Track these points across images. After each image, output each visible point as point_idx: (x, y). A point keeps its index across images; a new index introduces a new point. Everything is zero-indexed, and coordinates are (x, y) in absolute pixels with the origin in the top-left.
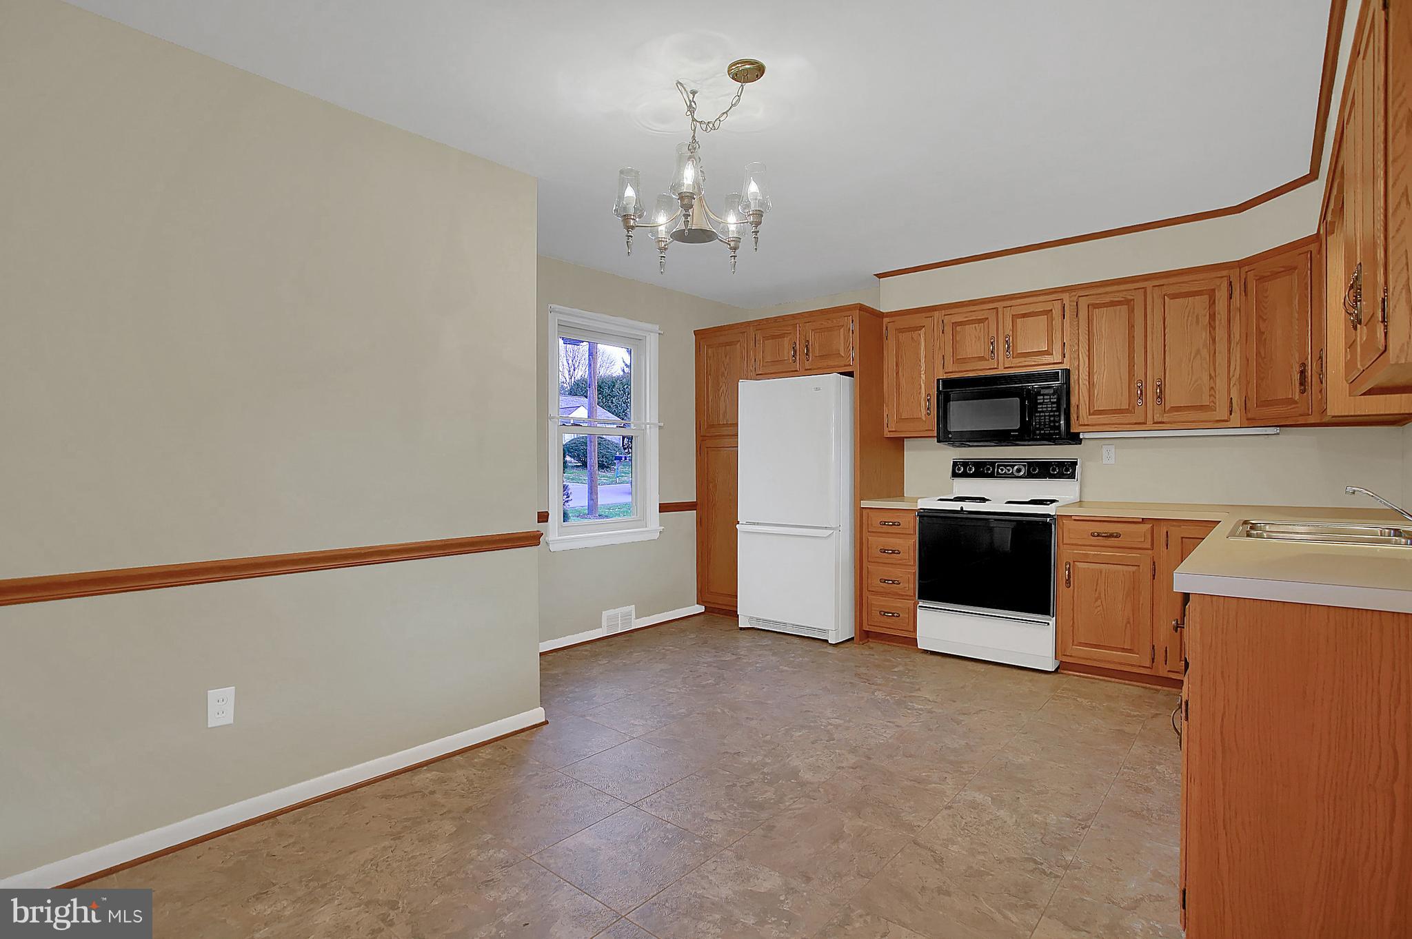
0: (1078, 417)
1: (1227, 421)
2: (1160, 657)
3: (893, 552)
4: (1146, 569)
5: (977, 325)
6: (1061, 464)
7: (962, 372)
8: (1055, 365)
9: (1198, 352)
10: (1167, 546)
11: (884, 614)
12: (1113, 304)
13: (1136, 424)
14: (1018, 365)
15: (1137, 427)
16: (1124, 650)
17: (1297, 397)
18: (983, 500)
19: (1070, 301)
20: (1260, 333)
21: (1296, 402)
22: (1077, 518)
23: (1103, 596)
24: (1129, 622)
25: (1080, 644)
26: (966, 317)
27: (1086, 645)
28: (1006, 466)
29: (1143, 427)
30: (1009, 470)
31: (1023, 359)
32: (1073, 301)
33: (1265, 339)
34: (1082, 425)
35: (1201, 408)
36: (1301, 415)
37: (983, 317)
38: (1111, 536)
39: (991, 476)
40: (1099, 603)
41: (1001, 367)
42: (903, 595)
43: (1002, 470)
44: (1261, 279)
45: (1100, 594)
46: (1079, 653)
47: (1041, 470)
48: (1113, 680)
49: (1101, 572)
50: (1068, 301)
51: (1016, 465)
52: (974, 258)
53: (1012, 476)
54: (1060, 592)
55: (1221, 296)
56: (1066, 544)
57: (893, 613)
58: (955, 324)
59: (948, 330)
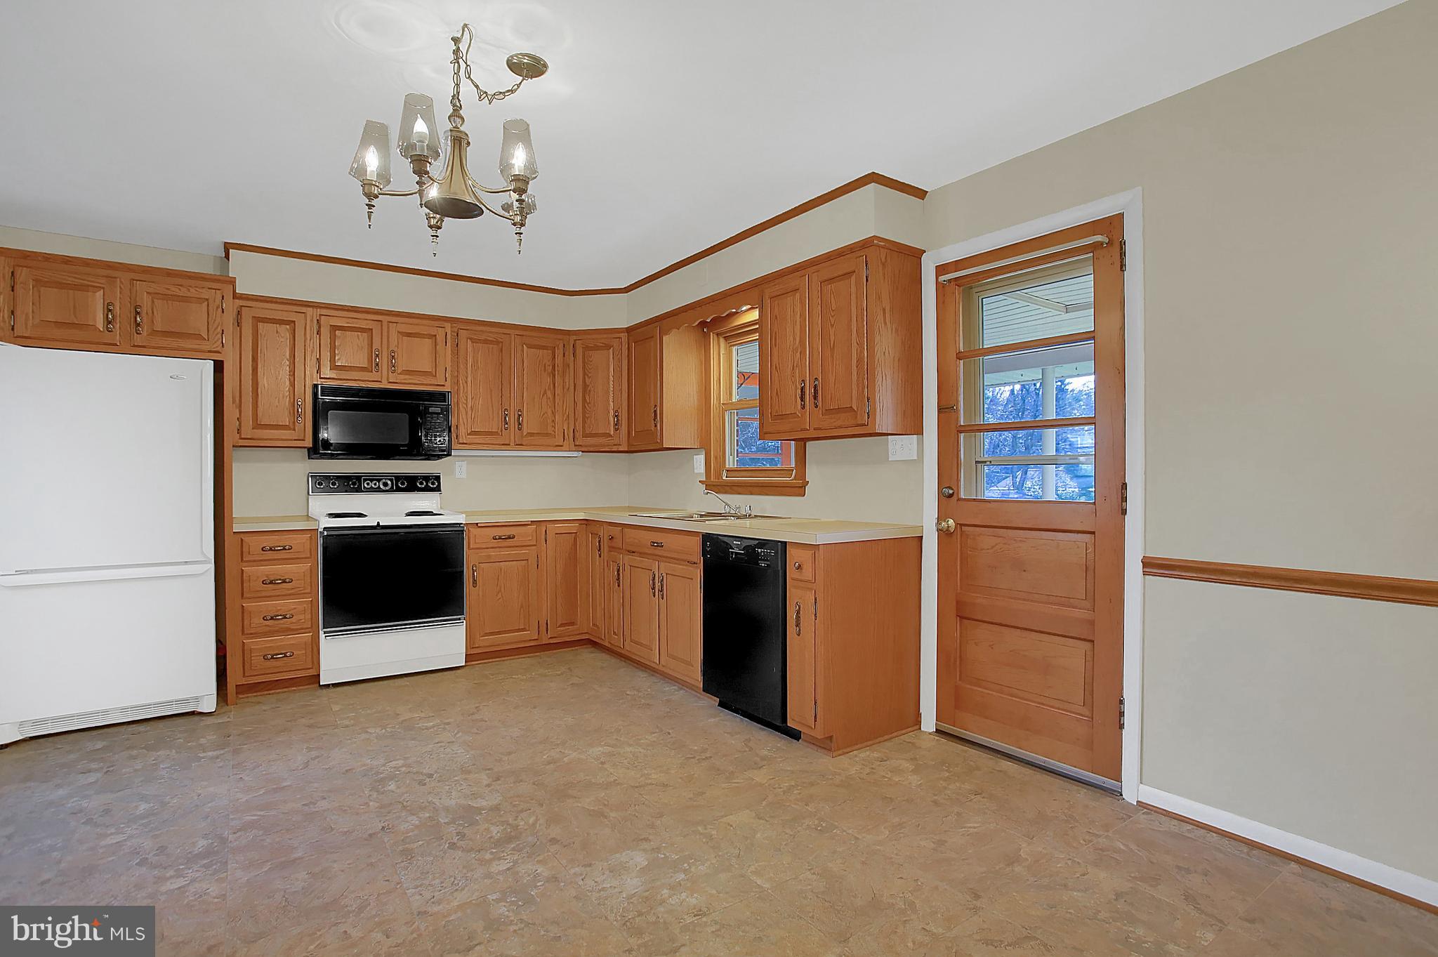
0: (457, 436)
1: (562, 446)
2: (543, 629)
3: (284, 582)
4: (533, 561)
5: (359, 333)
6: (427, 478)
7: (341, 379)
8: (438, 387)
9: (545, 392)
10: (546, 541)
11: (272, 658)
12: (486, 342)
13: (503, 445)
14: (403, 381)
15: (503, 447)
16: (519, 630)
17: (612, 433)
18: (360, 515)
19: (451, 331)
20: (585, 386)
21: (611, 436)
22: (482, 525)
23: (503, 589)
24: (522, 607)
25: (487, 634)
26: (348, 323)
27: (492, 634)
28: (372, 480)
29: (508, 447)
30: (375, 484)
31: (407, 377)
32: (454, 332)
33: (590, 391)
34: (460, 444)
35: (547, 435)
36: (615, 445)
37: (367, 327)
38: (509, 538)
39: (358, 490)
40: (500, 596)
41: (385, 381)
42: (297, 629)
43: (368, 484)
44: (586, 348)
45: (501, 588)
46: (485, 642)
47: (410, 484)
48: (506, 658)
49: (501, 570)
50: (450, 329)
51: (382, 479)
52: (363, 264)
53: (378, 490)
54: (470, 593)
55: (559, 352)
56: (473, 549)
57: (285, 654)
58: (334, 328)
59: (325, 331)
